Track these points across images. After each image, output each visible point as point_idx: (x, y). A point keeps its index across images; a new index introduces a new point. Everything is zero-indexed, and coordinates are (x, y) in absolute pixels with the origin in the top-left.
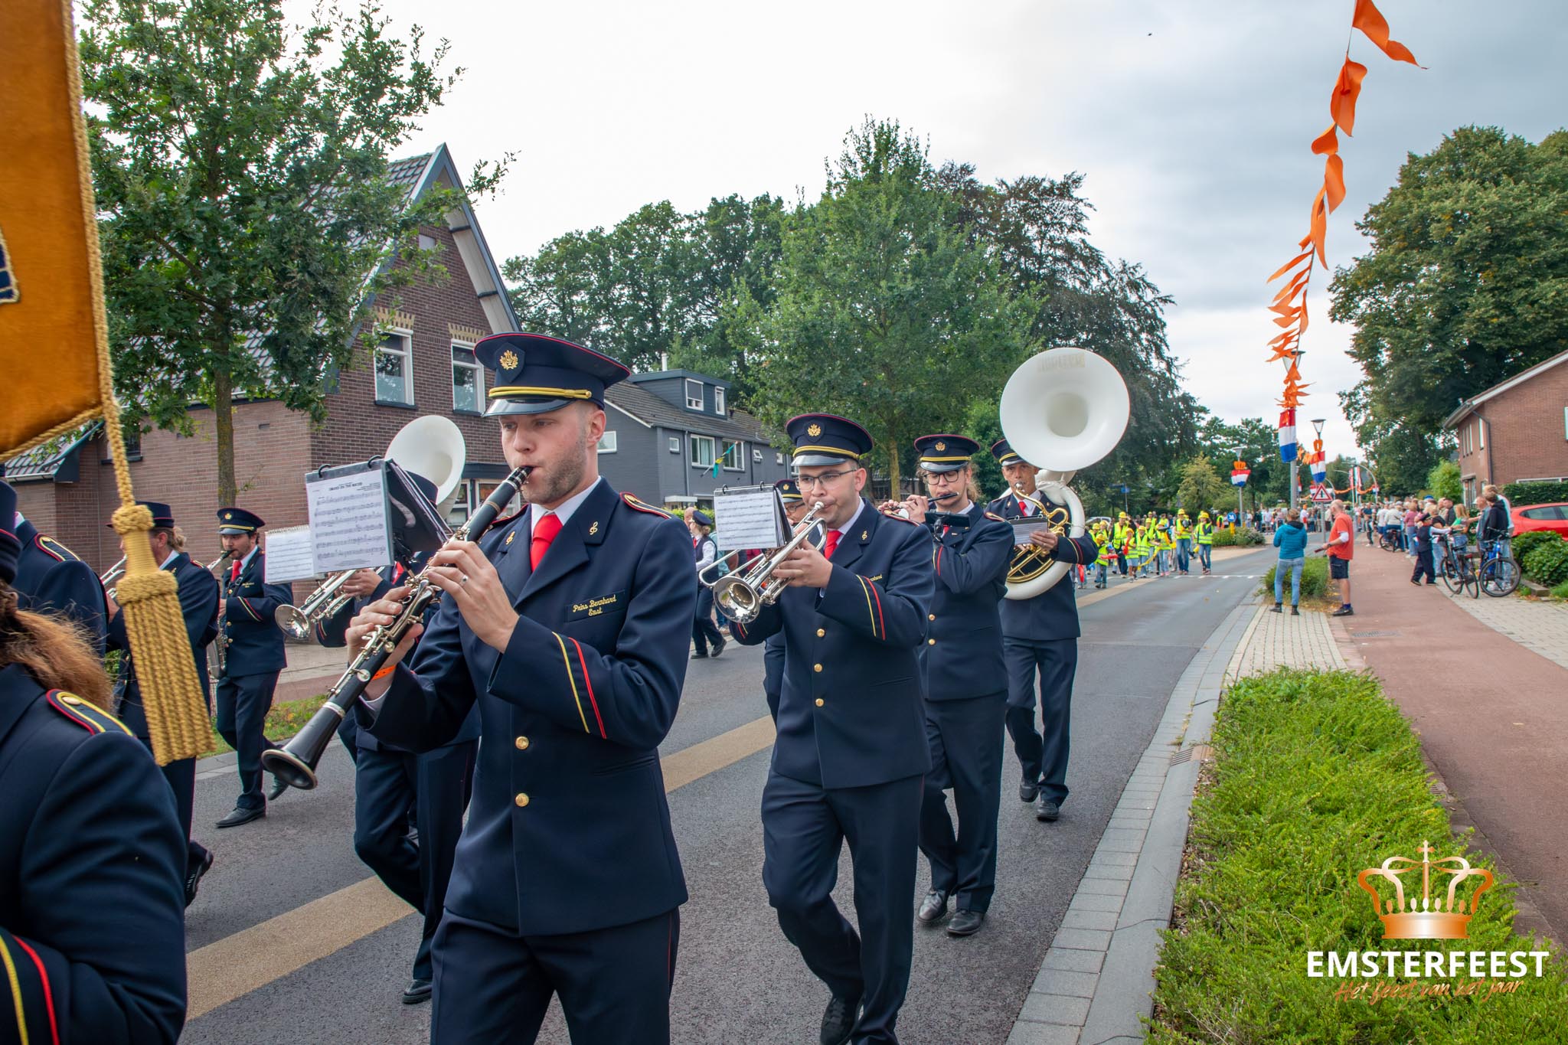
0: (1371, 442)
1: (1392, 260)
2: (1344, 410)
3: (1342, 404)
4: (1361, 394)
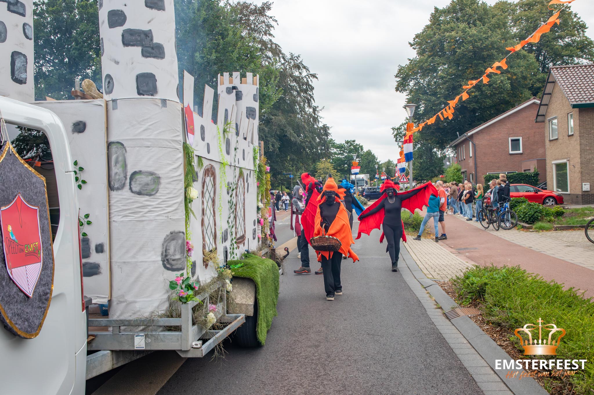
1: (426, 61)
2: (395, 137)
3: (393, 133)
4: (403, 129)
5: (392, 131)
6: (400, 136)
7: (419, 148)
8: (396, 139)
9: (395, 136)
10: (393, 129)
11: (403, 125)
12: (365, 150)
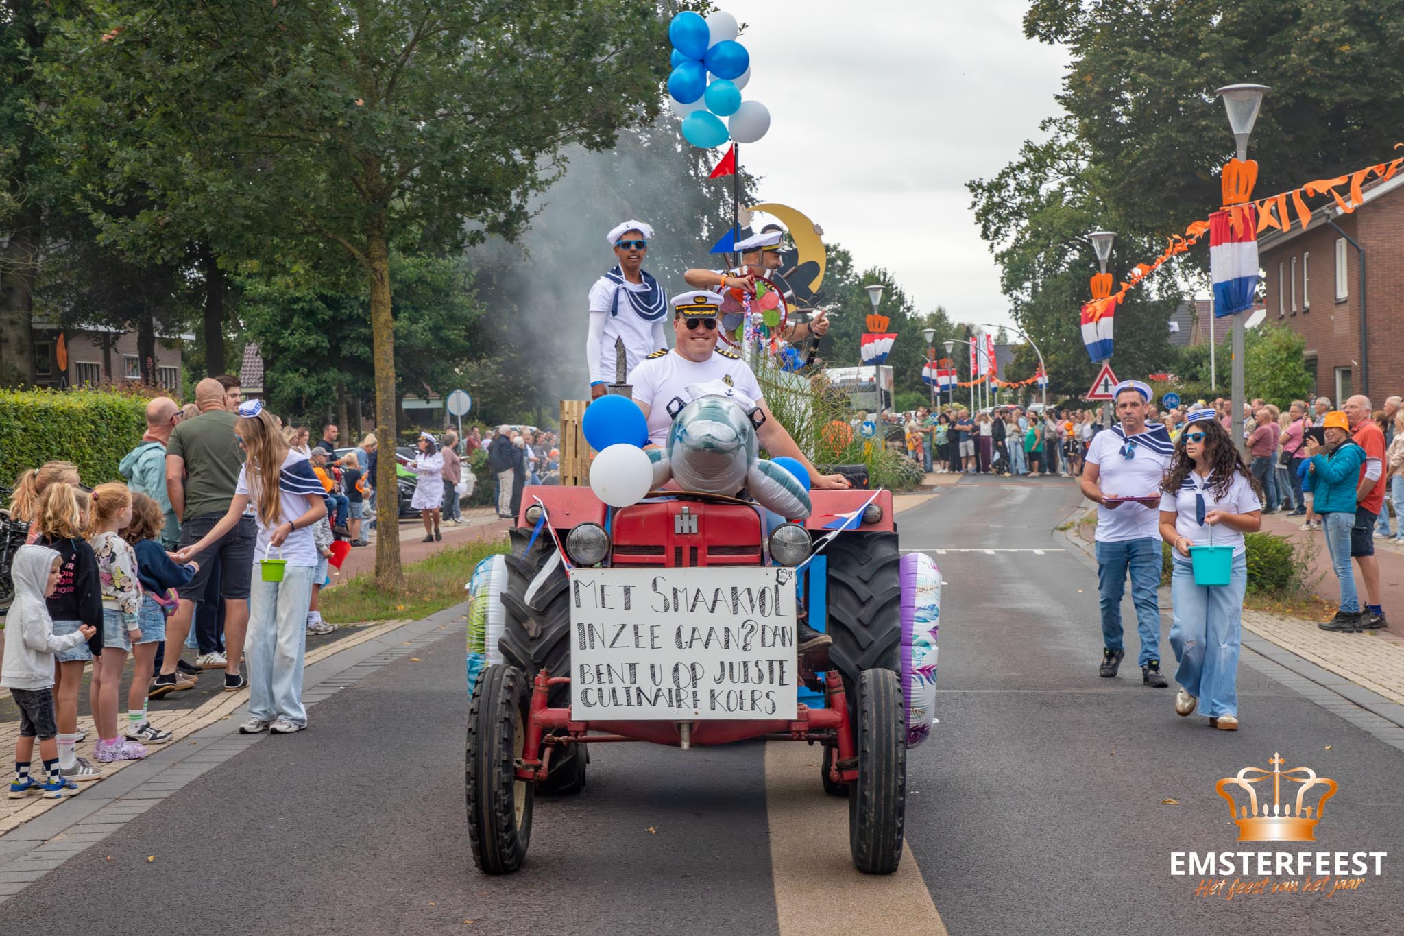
0: (1028, 284)
2: (979, 220)
3: (974, 204)
4: (1011, 188)
5: (970, 197)
6: (998, 215)
7: (1074, 265)
8: (986, 228)
9: (982, 216)
10: (974, 187)
11: (1012, 170)
12: (859, 268)
